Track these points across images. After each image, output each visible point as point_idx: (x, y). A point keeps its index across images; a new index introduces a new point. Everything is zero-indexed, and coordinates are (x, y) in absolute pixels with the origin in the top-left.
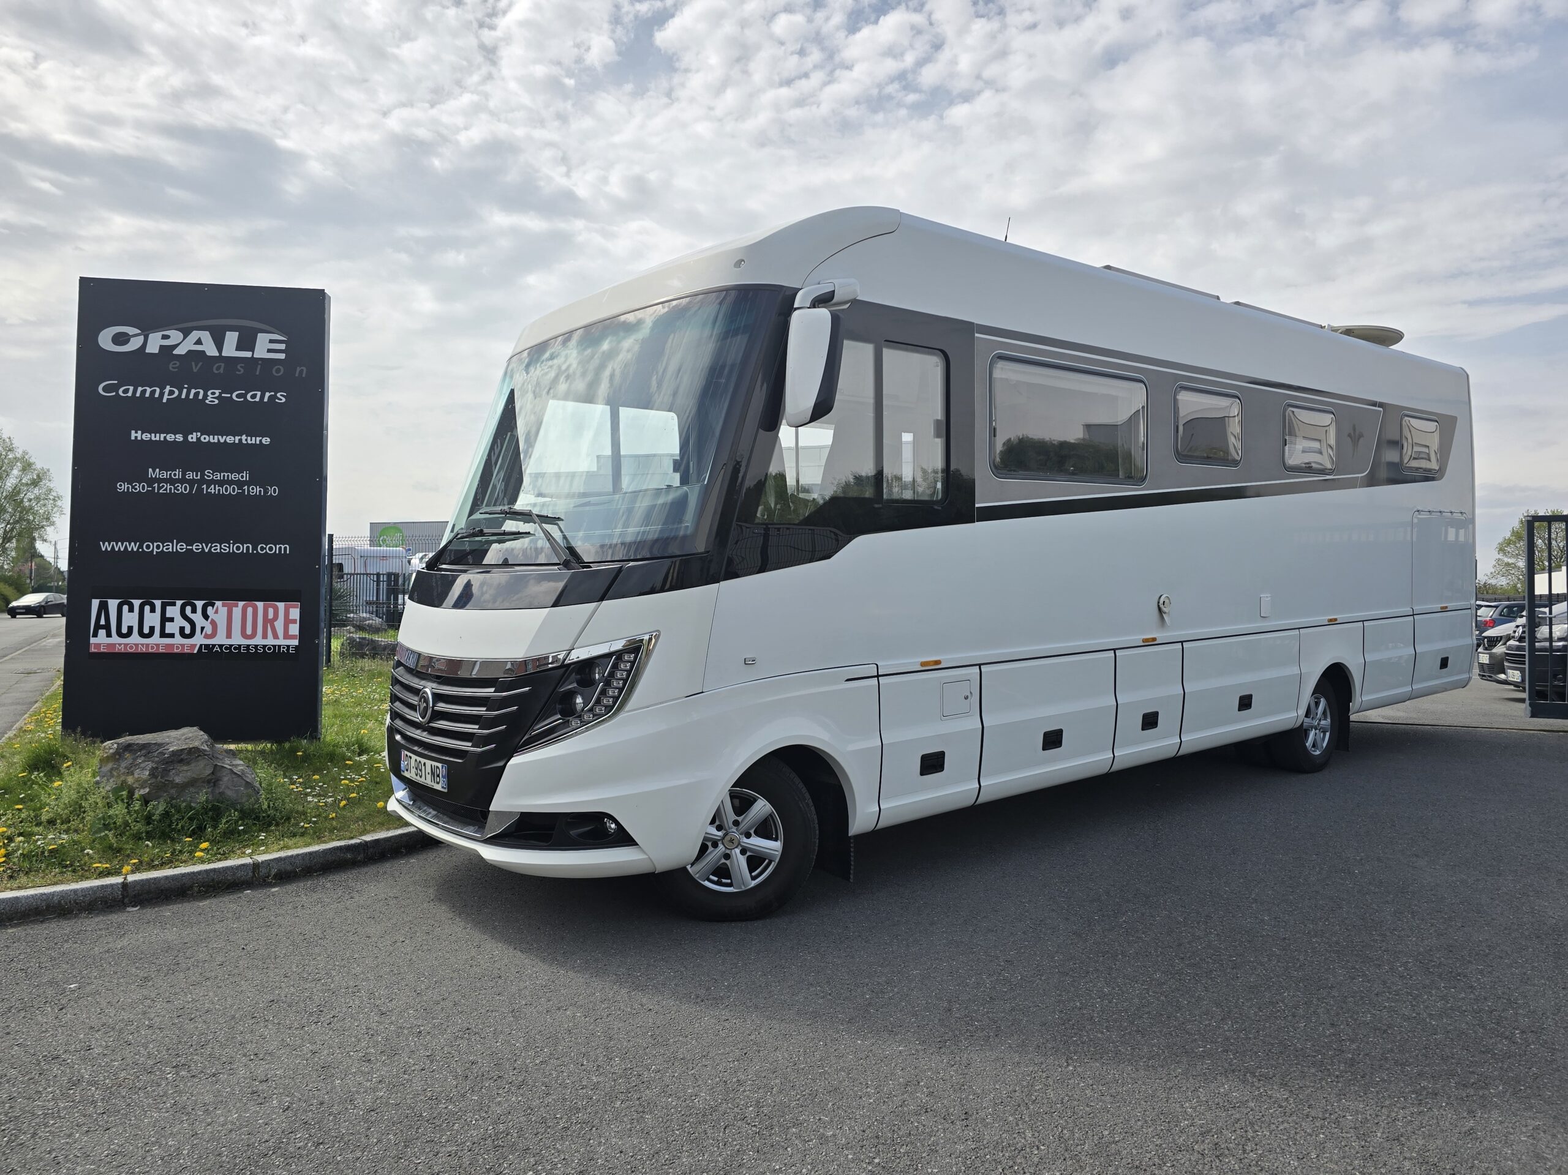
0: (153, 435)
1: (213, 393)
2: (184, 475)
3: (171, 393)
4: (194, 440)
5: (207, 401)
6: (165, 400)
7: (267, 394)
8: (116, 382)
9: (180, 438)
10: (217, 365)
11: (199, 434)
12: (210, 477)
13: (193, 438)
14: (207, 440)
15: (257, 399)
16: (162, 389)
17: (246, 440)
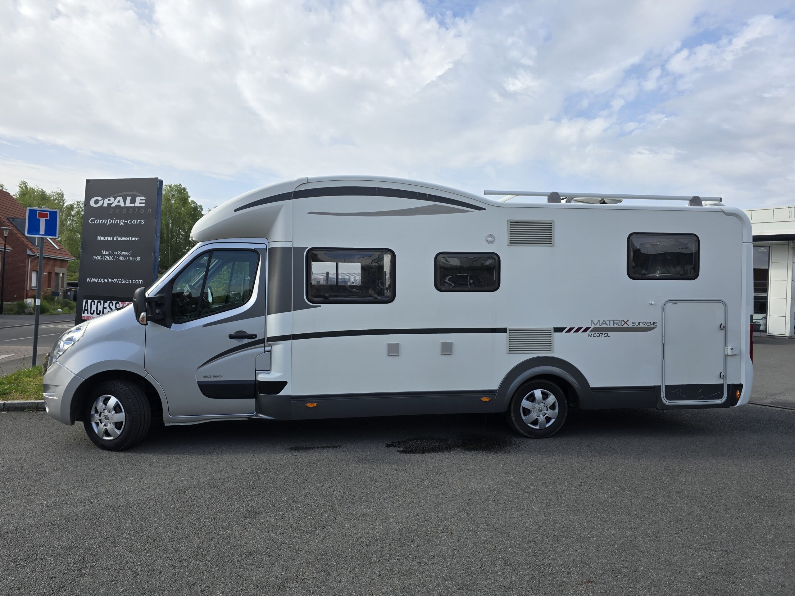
0: (104, 238)
1: (122, 221)
2: (112, 253)
3: (110, 221)
4: (116, 239)
5: (120, 224)
6: (108, 225)
7: (139, 221)
8: (94, 218)
9: (111, 239)
10: (124, 210)
11: (117, 237)
12: (119, 253)
13: (115, 239)
14: (119, 240)
15: (135, 223)
16: (107, 220)
17: (131, 239)
